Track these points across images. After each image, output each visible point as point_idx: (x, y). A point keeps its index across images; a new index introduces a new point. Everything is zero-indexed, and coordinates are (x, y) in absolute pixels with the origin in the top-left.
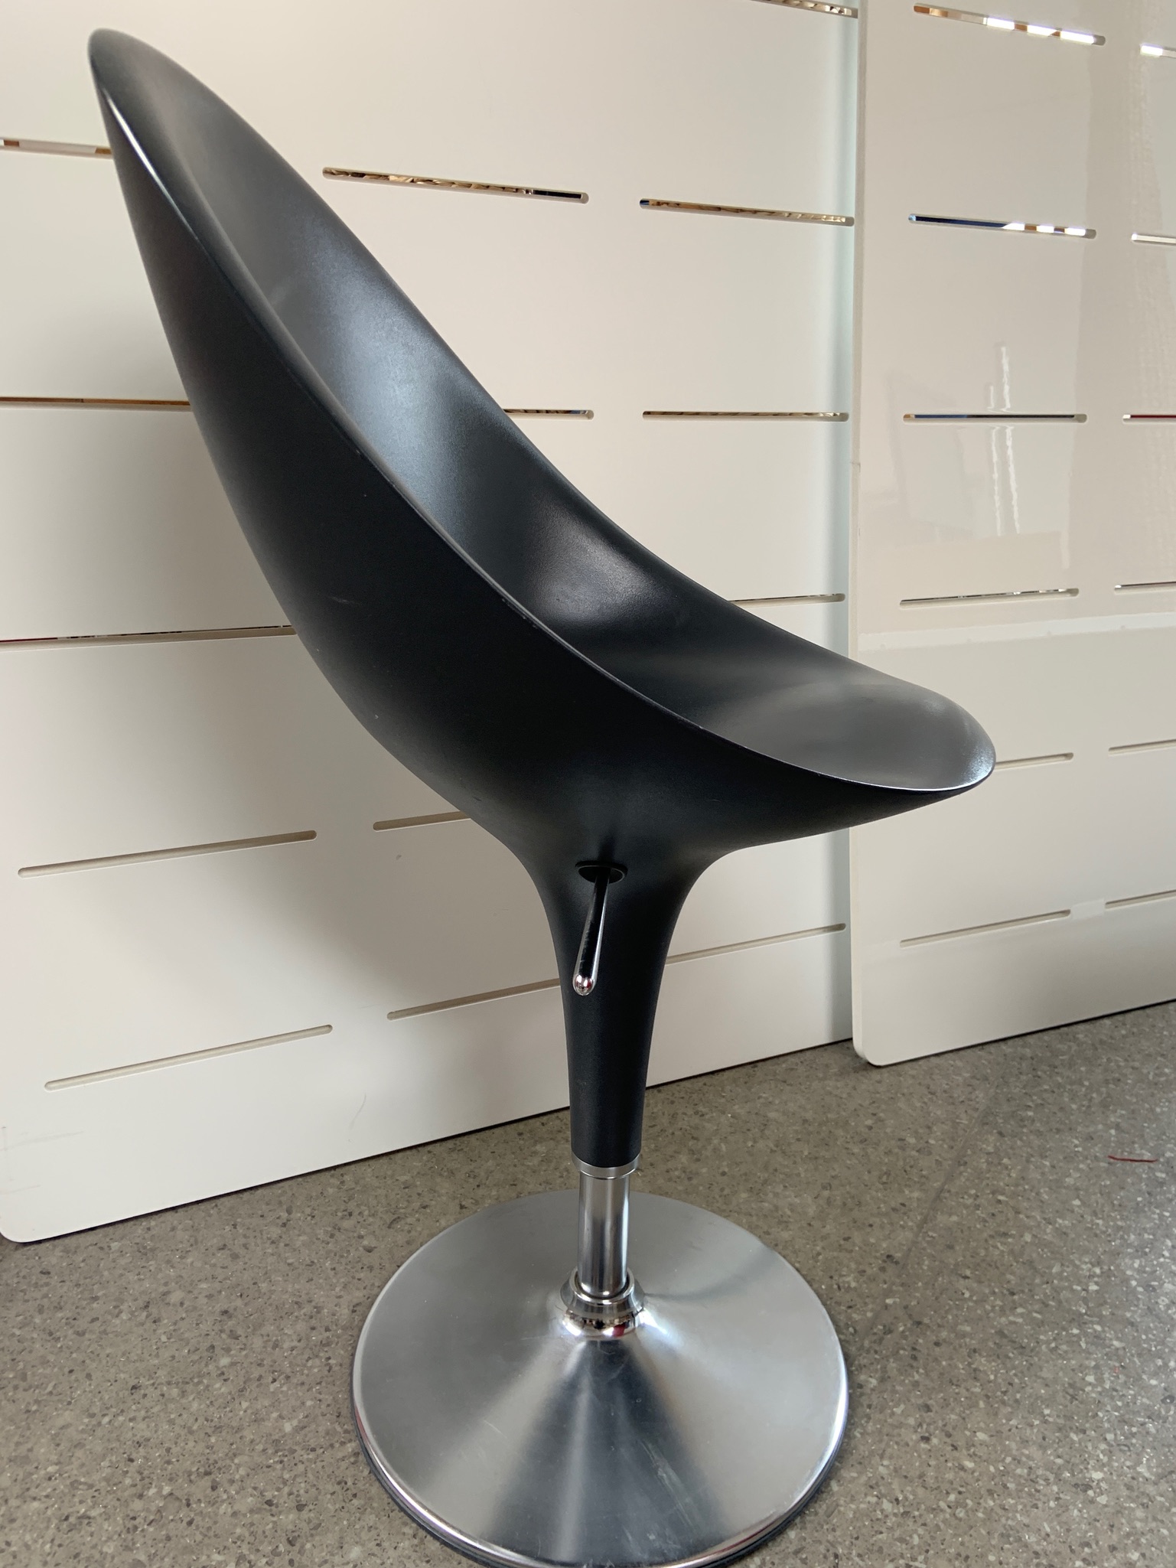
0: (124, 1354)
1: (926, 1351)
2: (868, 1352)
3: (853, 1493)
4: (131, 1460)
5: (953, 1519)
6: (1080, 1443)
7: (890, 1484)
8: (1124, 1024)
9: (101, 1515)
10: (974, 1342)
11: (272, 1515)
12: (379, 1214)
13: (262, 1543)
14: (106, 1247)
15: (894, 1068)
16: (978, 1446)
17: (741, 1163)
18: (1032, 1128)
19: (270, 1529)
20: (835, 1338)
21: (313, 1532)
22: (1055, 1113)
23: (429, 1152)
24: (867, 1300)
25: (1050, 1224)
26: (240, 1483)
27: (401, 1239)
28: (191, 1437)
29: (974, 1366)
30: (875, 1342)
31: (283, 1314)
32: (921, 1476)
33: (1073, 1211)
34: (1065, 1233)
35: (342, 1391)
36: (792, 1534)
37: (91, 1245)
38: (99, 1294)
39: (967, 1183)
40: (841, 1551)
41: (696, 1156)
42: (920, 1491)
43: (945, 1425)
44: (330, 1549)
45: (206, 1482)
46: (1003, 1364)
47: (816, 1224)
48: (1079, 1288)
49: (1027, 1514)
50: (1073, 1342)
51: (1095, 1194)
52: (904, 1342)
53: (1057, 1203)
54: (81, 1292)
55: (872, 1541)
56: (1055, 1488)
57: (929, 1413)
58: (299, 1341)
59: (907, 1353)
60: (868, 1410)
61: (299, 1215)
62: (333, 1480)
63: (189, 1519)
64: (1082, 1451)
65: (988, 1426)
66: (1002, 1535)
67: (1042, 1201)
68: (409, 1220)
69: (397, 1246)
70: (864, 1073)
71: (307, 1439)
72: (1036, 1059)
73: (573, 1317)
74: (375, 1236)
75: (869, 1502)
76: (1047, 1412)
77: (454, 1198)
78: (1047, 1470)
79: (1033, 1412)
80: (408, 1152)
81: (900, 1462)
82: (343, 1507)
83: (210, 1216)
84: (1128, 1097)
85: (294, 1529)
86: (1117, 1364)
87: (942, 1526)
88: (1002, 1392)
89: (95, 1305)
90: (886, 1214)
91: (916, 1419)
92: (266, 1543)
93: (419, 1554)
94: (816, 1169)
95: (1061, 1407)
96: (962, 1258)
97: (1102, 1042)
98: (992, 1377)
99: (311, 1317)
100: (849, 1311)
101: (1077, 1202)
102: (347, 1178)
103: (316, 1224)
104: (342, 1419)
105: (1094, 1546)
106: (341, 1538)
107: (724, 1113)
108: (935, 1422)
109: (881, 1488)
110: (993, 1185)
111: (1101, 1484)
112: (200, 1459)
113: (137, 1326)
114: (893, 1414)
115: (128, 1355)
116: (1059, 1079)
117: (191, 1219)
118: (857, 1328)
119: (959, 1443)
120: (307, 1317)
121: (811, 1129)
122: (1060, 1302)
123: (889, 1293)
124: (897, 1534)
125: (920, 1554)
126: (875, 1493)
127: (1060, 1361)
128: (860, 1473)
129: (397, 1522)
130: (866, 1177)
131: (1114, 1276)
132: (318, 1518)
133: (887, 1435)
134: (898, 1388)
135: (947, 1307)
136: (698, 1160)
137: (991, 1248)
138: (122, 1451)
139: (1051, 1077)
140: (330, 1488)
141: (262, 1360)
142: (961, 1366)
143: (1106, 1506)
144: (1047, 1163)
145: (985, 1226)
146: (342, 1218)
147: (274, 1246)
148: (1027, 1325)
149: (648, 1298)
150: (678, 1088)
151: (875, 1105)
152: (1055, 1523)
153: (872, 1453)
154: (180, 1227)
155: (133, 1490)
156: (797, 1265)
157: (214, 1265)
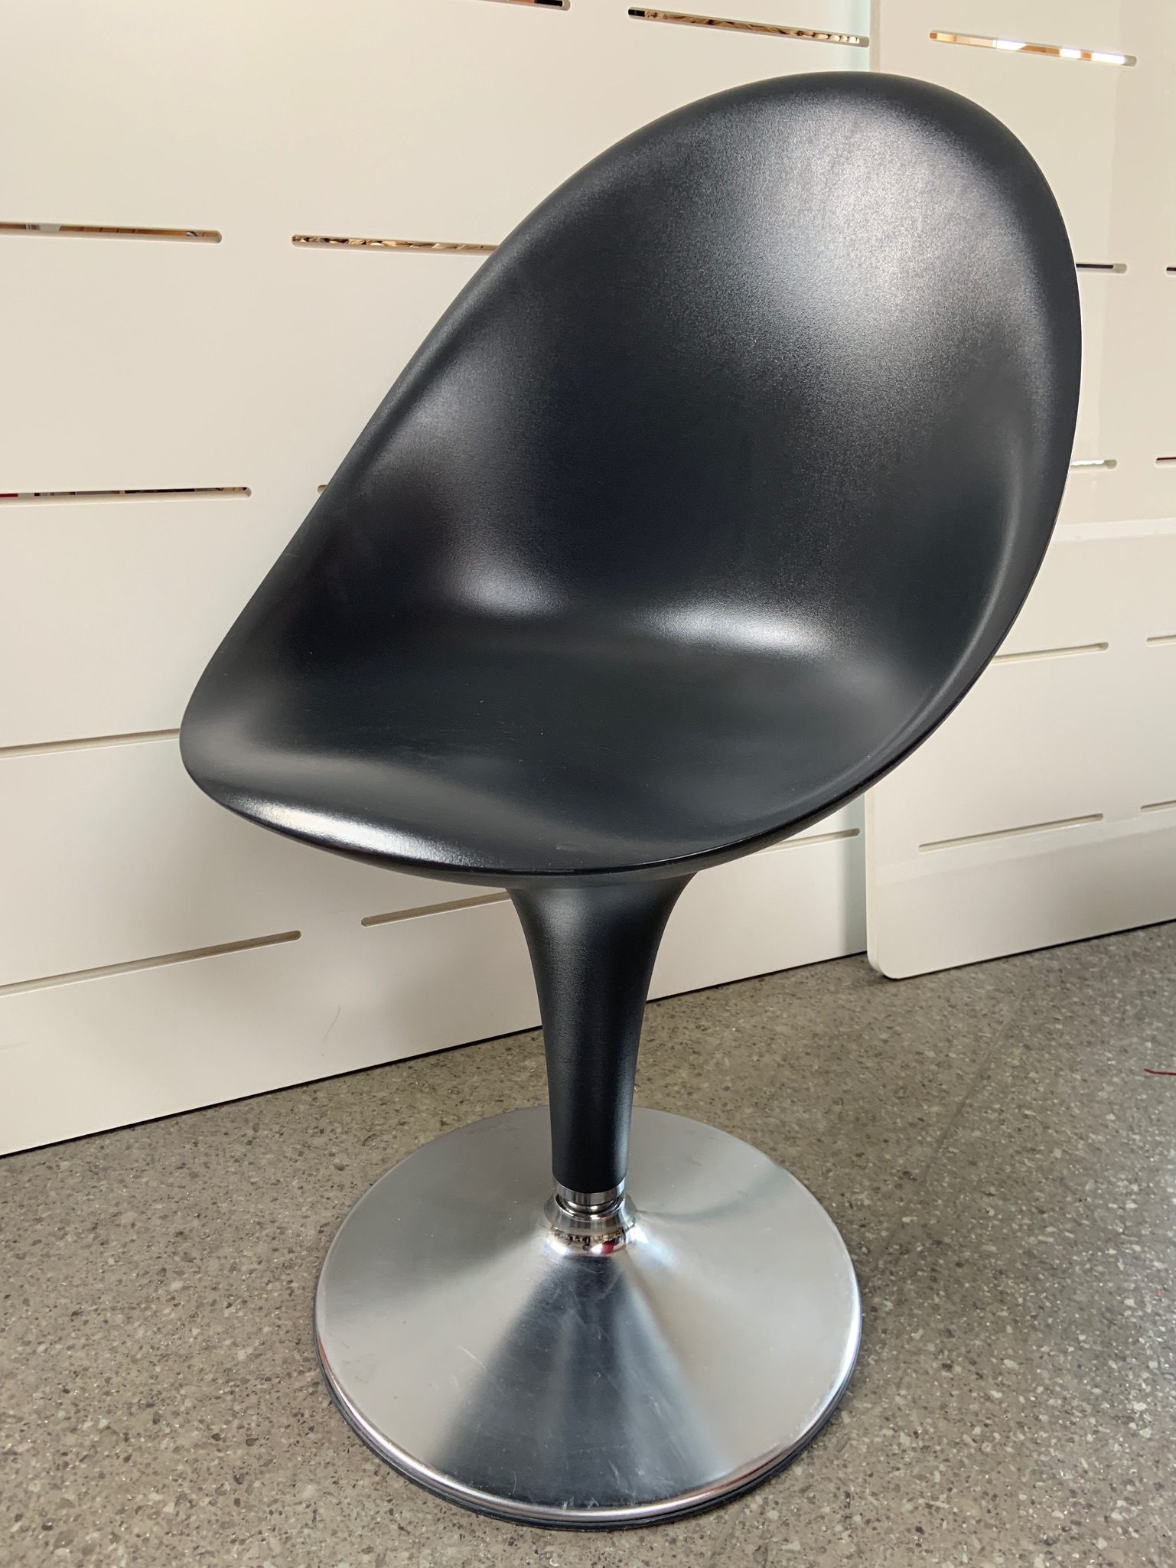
0: (66, 1278)
1: (946, 1273)
2: (883, 1272)
3: (866, 1425)
4: (66, 1391)
5: (979, 1453)
6: (1119, 1372)
7: (908, 1415)
8: (1159, 936)
9: (28, 1450)
10: (999, 1262)
11: (219, 1450)
12: (353, 1131)
13: (205, 1480)
14: (54, 1166)
15: (912, 981)
16: (1007, 1375)
17: (746, 1077)
18: (1062, 1041)
19: (215, 1466)
20: (847, 1257)
21: (264, 1469)
22: (1085, 1026)
23: (410, 1068)
24: (882, 1218)
25: (1082, 1139)
26: (185, 1415)
27: (376, 1156)
28: (135, 1367)
29: (1000, 1288)
30: (890, 1262)
31: (243, 1236)
32: (943, 1407)
33: (1107, 1127)
34: (1098, 1149)
35: (303, 1316)
36: (798, 1470)
37: (39, 1164)
38: (43, 1216)
39: (991, 1097)
40: (853, 1489)
41: (697, 1071)
42: (942, 1424)
43: (969, 1352)
44: (281, 1486)
45: (148, 1414)
46: (1033, 1286)
47: (826, 1139)
48: (1115, 1206)
49: (1062, 1448)
50: (1110, 1263)
51: (1130, 1108)
52: (923, 1262)
53: (1090, 1118)
54: (25, 1214)
55: (887, 1479)
56: (1093, 1421)
57: (950, 1339)
58: (260, 1263)
59: (926, 1274)
60: (883, 1335)
61: (266, 1132)
62: (288, 1412)
63: (126, 1455)
64: (1123, 1379)
65: (1017, 1353)
66: (1034, 1472)
67: (1072, 1116)
68: (385, 1137)
69: (371, 1164)
70: (880, 986)
71: (262, 1368)
72: (1064, 972)
73: (558, 1234)
74: (348, 1154)
75: (884, 1436)
76: (1082, 1338)
77: (435, 1115)
78: (1084, 1400)
79: (1067, 1338)
80: (387, 1068)
81: (919, 1392)
82: (298, 1442)
83: (170, 1134)
84: (1164, 1009)
85: (243, 1466)
86: (1159, 1287)
87: (966, 1461)
88: (1032, 1317)
89: (38, 1227)
90: (904, 1129)
91: (936, 1346)
92: (210, 1481)
93: (381, 1493)
94: (827, 1083)
95: (1098, 1333)
96: (986, 1175)
97: (1135, 954)
98: (1020, 1300)
99: (274, 1239)
100: (863, 1230)
101: (1111, 1117)
102: (320, 1095)
103: (284, 1141)
104: (300, 1346)
105: (1137, 1484)
106: (295, 1475)
107: (727, 1027)
108: (957, 1349)
109: (898, 1420)
110: (1019, 1099)
111: (1145, 1416)
112: (141, 1389)
113: (83, 1248)
114: (911, 1339)
115: (70, 1279)
116: (1091, 992)
117: (148, 1137)
118: (871, 1248)
119: (985, 1371)
120: (270, 1238)
121: (821, 1043)
122: (1094, 1221)
123: (905, 1212)
124: (916, 1471)
125: (942, 1493)
126: (891, 1425)
127: (1095, 1284)
128: (874, 1404)
129: (357, 1458)
130: (881, 1091)
131: (1154, 1194)
132: (269, 1454)
133: (905, 1362)
134: (916, 1311)
135: (970, 1226)
136: (699, 1075)
137: (1017, 1165)
138: (57, 1381)
139: (1080, 989)
140: (284, 1421)
141: (218, 1283)
142: (986, 1288)
143: (1150, 1439)
144: (1078, 1077)
145: (1011, 1141)
146: (312, 1136)
147: (238, 1164)
148: (1058, 1244)
149: (641, 1215)
150: (679, 1003)
151: (891, 1018)
152: (1094, 1459)
153: (887, 1382)
154: (137, 1145)
155: (66, 1424)
156: (806, 1182)
157: (172, 1185)
